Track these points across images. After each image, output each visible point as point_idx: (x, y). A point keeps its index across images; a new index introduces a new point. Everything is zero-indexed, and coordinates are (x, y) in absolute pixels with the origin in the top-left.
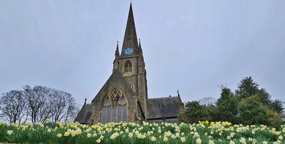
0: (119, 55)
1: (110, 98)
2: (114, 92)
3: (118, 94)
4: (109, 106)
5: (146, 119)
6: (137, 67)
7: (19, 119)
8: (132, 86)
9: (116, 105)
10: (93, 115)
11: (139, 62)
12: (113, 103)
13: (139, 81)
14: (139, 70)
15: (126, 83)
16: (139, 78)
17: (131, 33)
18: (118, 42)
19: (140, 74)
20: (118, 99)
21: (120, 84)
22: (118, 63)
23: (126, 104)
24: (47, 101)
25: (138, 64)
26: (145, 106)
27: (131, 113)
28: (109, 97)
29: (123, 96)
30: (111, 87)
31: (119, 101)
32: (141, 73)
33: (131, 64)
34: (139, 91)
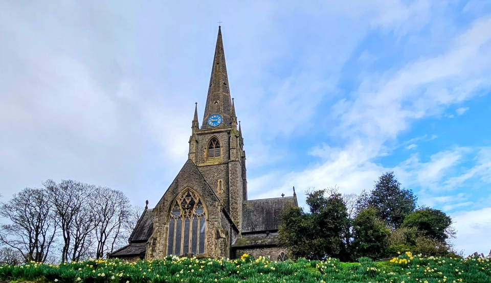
0: (198, 127)
1: (180, 206)
2: (187, 196)
3: (192, 198)
4: (180, 217)
5: (240, 233)
6: (228, 149)
7: (43, 233)
8: (219, 181)
9: (190, 216)
10: (155, 231)
11: (231, 140)
12: (185, 213)
13: (230, 172)
14: (231, 154)
15: (205, 181)
16: (230, 168)
17: (219, 87)
18: (196, 103)
19: (233, 161)
20: (193, 207)
21: (195, 182)
22: (197, 142)
23: (204, 214)
24: (85, 205)
25: (229, 145)
26: (240, 213)
27: (211, 227)
28: (179, 203)
29: (200, 203)
30: (182, 188)
31: (194, 209)
32: (234, 159)
33: (218, 143)
34: (230, 190)
